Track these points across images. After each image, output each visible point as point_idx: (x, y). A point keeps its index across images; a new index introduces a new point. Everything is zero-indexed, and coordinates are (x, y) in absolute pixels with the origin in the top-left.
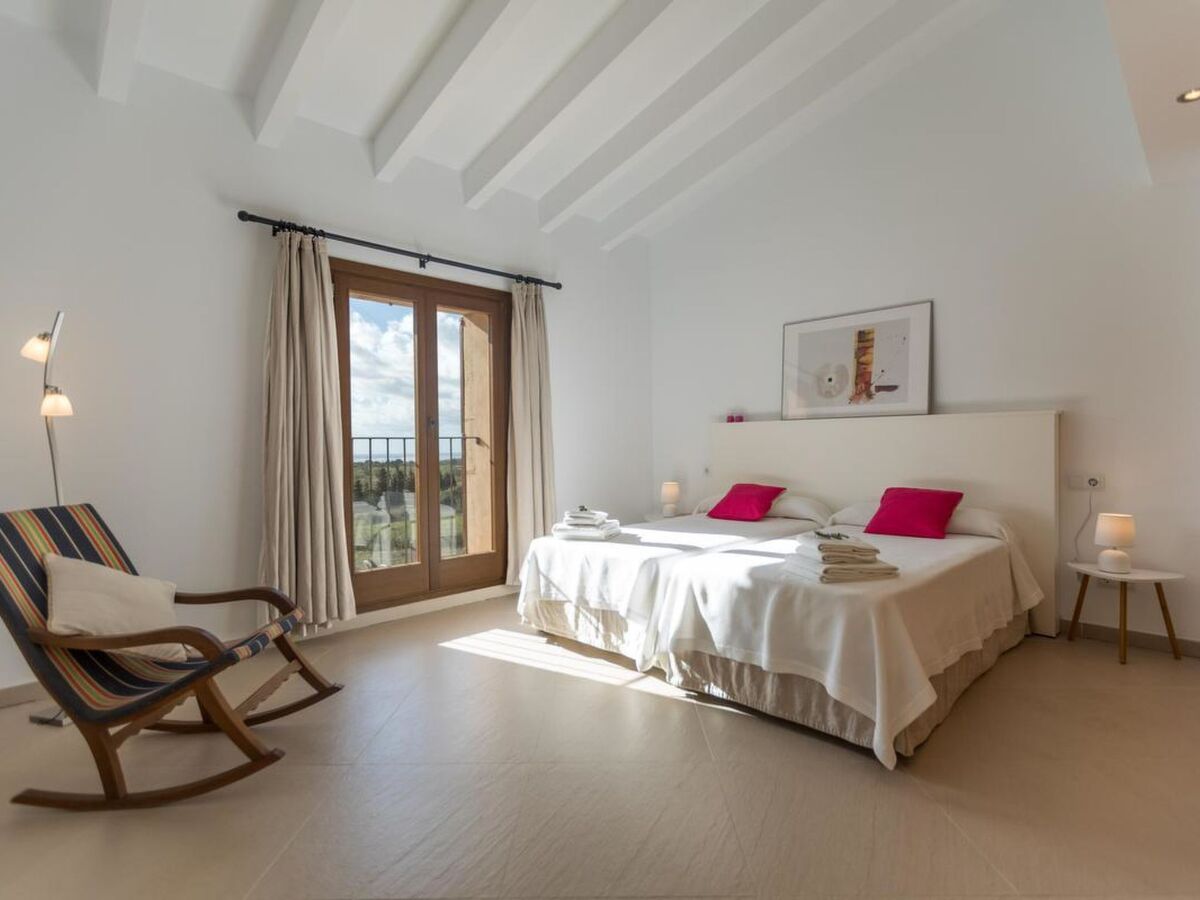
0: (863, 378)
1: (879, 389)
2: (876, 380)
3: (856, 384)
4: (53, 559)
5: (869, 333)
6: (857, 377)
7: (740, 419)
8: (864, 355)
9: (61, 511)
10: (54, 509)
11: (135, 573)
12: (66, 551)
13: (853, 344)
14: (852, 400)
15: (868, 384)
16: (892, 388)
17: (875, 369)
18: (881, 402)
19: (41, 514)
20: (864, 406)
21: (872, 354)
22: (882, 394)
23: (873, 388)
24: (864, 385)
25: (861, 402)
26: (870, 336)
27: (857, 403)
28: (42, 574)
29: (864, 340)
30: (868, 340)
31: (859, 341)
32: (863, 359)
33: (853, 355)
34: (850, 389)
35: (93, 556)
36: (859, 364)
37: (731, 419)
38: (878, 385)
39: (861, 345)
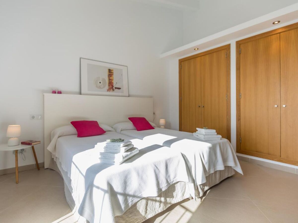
0: (111, 84)
1: (116, 88)
2: (115, 86)
3: (109, 86)
5: (112, 70)
6: (109, 83)
7: (60, 93)
8: (111, 77)
13: (107, 73)
14: (108, 90)
15: (113, 86)
16: (119, 88)
17: (114, 82)
18: (116, 92)
20: (111, 93)
21: (113, 77)
22: (117, 90)
23: (114, 88)
24: (111, 87)
25: (111, 91)
26: (112, 72)
27: (110, 92)
29: (110, 72)
30: (112, 73)
31: (109, 72)
32: (110, 78)
33: (107, 76)
34: (107, 87)
36: (109, 79)
37: (54, 92)
38: (115, 87)
39: (110, 73)
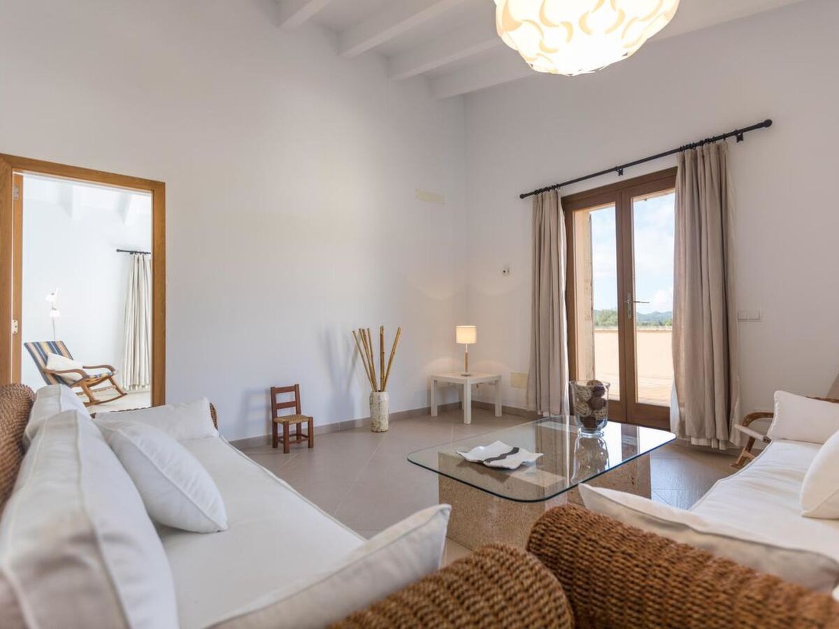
4: (50, 354)
9: (54, 343)
10: (52, 342)
11: (72, 359)
12: (54, 352)
19: (48, 343)
28: (47, 357)
35: (61, 354)
